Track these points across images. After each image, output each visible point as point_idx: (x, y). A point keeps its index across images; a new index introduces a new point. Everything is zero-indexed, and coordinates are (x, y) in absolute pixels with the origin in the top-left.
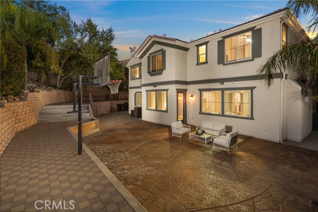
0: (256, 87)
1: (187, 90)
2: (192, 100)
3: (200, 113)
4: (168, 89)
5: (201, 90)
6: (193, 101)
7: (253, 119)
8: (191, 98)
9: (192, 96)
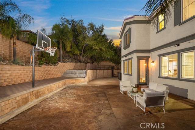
1: (149, 57)
2: (153, 65)
3: (159, 77)
4: (132, 58)
5: (160, 56)
8: (152, 64)
9: (153, 62)
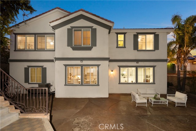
0: (156, 66)
3: (119, 84)
5: (120, 67)
6: (113, 75)
7: (155, 84)
9: (112, 71)
